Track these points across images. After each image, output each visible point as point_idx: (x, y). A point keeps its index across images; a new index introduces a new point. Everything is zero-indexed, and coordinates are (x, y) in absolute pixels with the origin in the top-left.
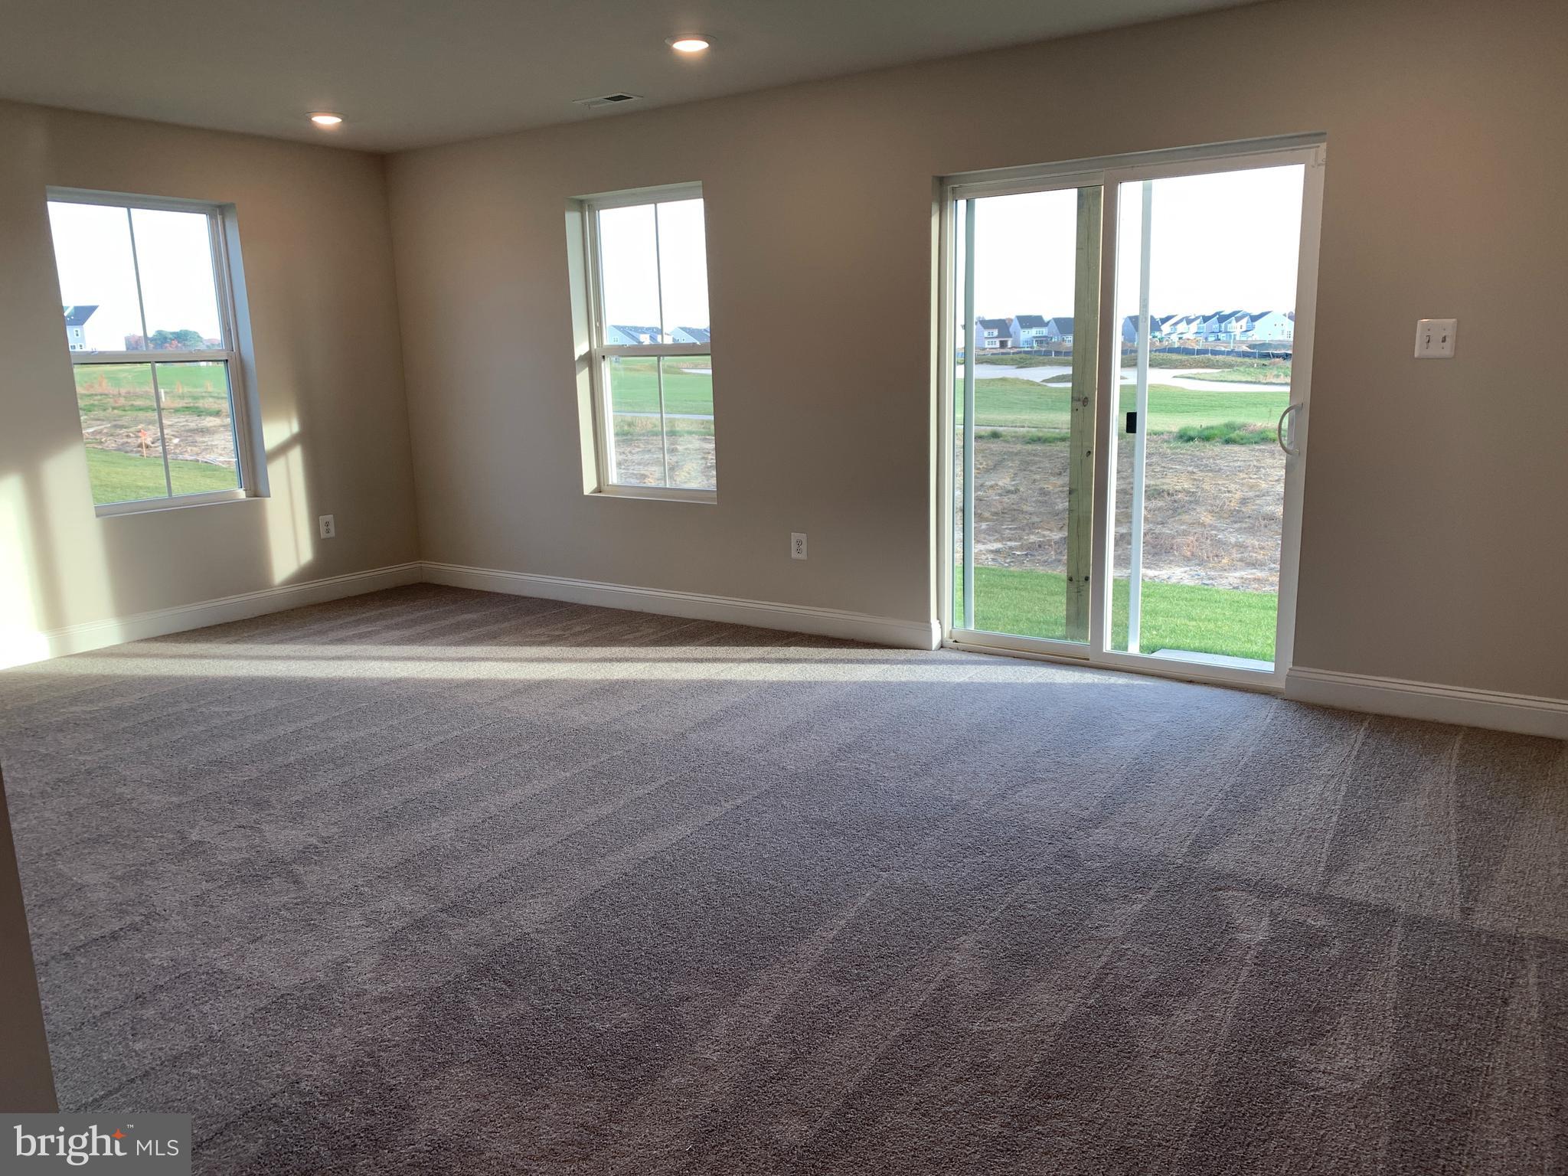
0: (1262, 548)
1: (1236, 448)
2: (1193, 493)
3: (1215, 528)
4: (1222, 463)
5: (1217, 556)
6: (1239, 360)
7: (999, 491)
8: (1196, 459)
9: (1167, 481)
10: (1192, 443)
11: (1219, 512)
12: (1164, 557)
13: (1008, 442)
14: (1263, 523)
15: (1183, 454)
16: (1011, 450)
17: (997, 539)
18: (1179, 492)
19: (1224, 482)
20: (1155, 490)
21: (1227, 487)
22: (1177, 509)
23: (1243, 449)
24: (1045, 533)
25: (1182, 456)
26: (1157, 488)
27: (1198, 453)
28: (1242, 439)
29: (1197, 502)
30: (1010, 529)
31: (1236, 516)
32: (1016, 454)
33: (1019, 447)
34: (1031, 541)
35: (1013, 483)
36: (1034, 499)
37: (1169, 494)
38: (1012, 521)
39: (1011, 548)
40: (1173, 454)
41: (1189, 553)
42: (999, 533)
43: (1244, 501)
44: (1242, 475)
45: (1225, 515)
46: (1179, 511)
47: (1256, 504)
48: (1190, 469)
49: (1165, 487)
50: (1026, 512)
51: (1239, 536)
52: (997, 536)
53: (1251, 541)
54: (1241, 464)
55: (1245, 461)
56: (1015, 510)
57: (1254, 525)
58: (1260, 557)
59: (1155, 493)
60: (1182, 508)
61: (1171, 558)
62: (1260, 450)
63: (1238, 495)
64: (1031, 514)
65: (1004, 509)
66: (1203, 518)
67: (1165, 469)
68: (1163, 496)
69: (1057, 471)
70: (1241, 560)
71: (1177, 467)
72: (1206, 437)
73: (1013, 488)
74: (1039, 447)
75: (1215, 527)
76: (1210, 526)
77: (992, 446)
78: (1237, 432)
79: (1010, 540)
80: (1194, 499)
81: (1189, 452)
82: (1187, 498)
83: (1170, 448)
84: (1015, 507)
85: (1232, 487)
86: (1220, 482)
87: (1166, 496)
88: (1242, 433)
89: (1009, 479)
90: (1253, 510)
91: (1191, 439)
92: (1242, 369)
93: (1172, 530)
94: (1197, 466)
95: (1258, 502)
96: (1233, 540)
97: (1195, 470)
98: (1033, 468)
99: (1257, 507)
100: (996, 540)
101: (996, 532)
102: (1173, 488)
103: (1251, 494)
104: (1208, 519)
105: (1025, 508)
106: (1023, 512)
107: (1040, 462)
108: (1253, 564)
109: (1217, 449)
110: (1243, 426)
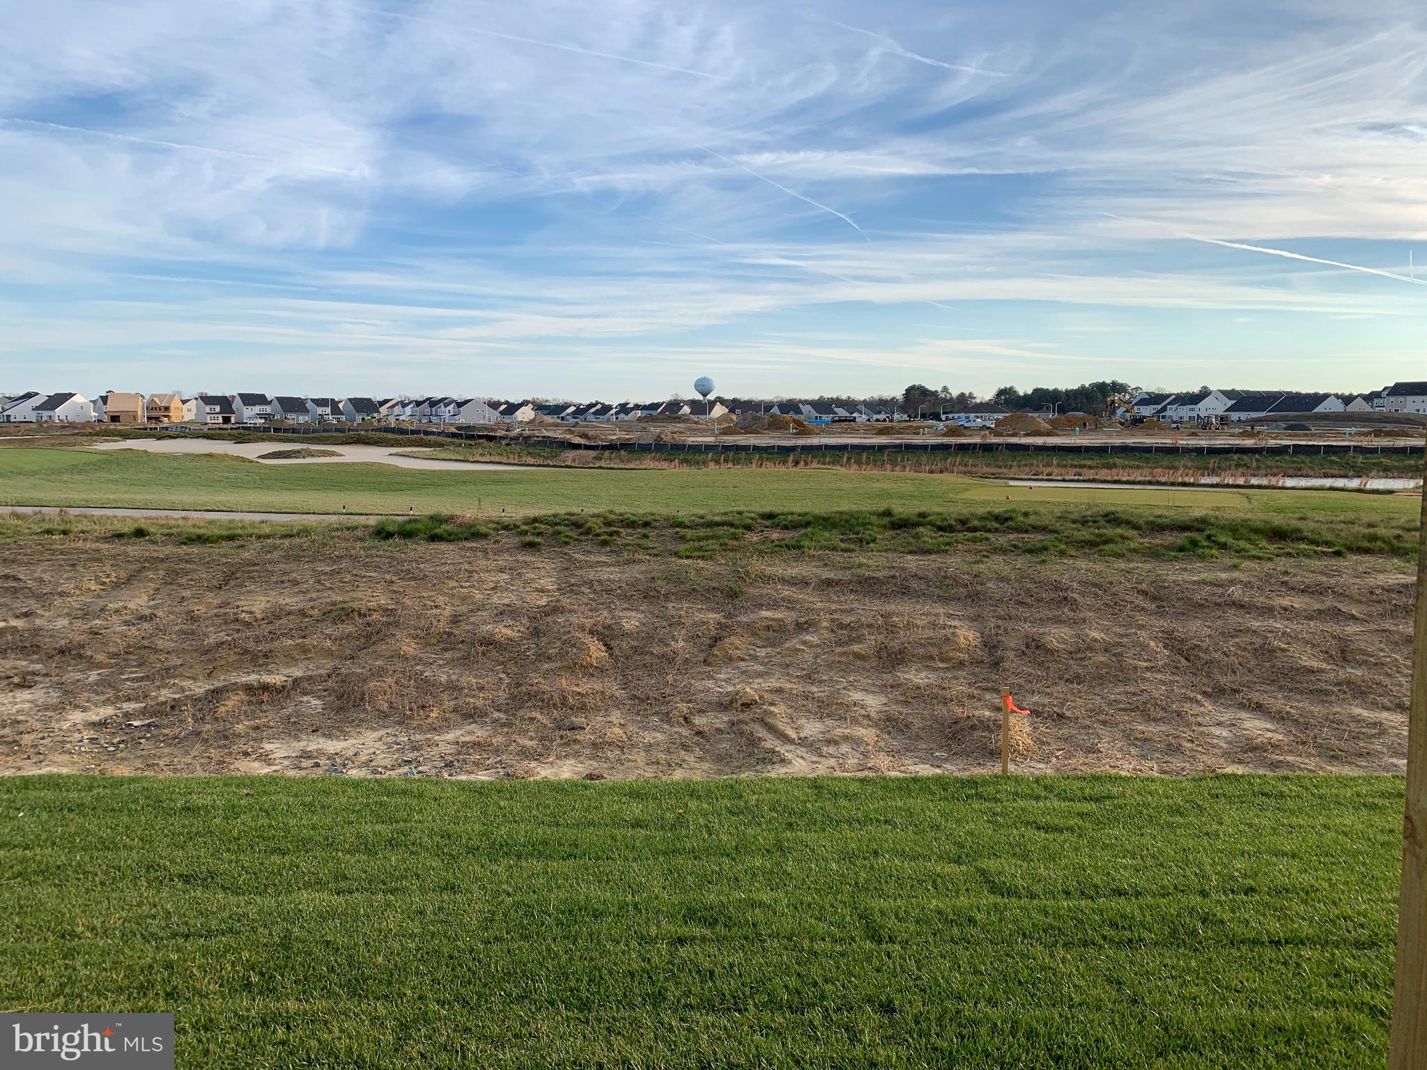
0: (481, 689)
1: (443, 546)
2: (392, 610)
3: (420, 661)
4: (426, 568)
5: (423, 707)
6: (449, 440)
7: (128, 618)
8: (395, 563)
9: (359, 595)
10: (391, 541)
11: (425, 637)
12: (353, 714)
13: (154, 543)
14: (481, 649)
15: (381, 556)
16: (155, 555)
17: (108, 699)
18: (374, 610)
19: (430, 594)
20: (343, 609)
21: (434, 601)
22: (371, 637)
23: (451, 547)
24: (184, 684)
25: (378, 559)
26: (345, 606)
27: (397, 555)
28: (450, 535)
29: (396, 624)
30: (133, 680)
31: (447, 641)
32: (162, 560)
33: (169, 549)
34: (162, 699)
35: (152, 603)
36: (177, 628)
37: (360, 614)
38: (140, 665)
39: (127, 715)
40: (367, 557)
41: (386, 705)
42: (114, 688)
43: (455, 620)
44: (452, 583)
45: (434, 641)
46: (374, 638)
47: (471, 623)
48: (388, 577)
49: (355, 605)
50: (161, 651)
51: (451, 672)
52: (110, 693)
53: (469, 679)
54: (451, 568)
55: (454, 564)
56: (145, 647)
57: (469, 654)
58: (479, 703)
59: (342, 613)
60: (378, 633)
61: (362, 716)
62: (471, 548)
63: (448, 611)
64: (168, 653)
65: (129, 646)
66: (404, 648)
67: (357, 578)
68: (353, 618)
69: (215, 583)
70: (455, 710)
71: (373, 574)
72: (407, 532)
73: (147, 612)
74: (195, 550)
75: (421, 659)
76: (415, 658)
77: (130, 549)
78: (443, 526)
79: (129, 700)
80: (393, 618)
81: (388, 554)
82: (385, 619)
83: (364, 548)
84: (146, 643)
85: (441, 600)
86: (425, 595)
87: (357, 618)
88: (449, 527)
89: (146, 598)
90: (468, 632)
91: (389, 535)
92: (451, 448)
93: (364, 667)
94: (396, 573)
95: (472, 619)
96: (444, 678)
97: (394, 578)
98: (183, 581)
99: (471, 627)
100: (107, 702)
101: (110, 686)
102: (366, 605)
103: (464, 609)
104: (409, 648)
105: (160, 644)
106: (156, 651)
107: (195, 570)
108: (471, 715)
109: (420, 548)
110: (450, 519)
